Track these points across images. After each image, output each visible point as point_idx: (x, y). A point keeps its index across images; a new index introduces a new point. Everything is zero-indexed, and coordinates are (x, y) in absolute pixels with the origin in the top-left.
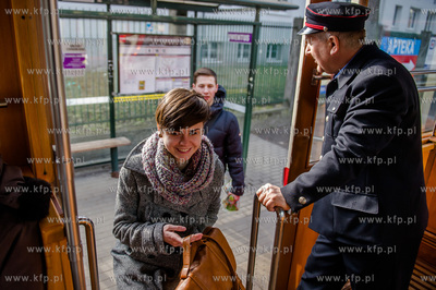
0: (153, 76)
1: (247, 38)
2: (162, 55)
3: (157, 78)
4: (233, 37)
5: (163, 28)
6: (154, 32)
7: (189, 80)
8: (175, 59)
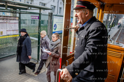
0: (6, 30)
1: (37, 18)
2: (9, 23)
3: (7, 31)
4: (33, 17)
5: (8, 14)
6: (5, 15)
7: (18, 31)
8: (13, 24)
